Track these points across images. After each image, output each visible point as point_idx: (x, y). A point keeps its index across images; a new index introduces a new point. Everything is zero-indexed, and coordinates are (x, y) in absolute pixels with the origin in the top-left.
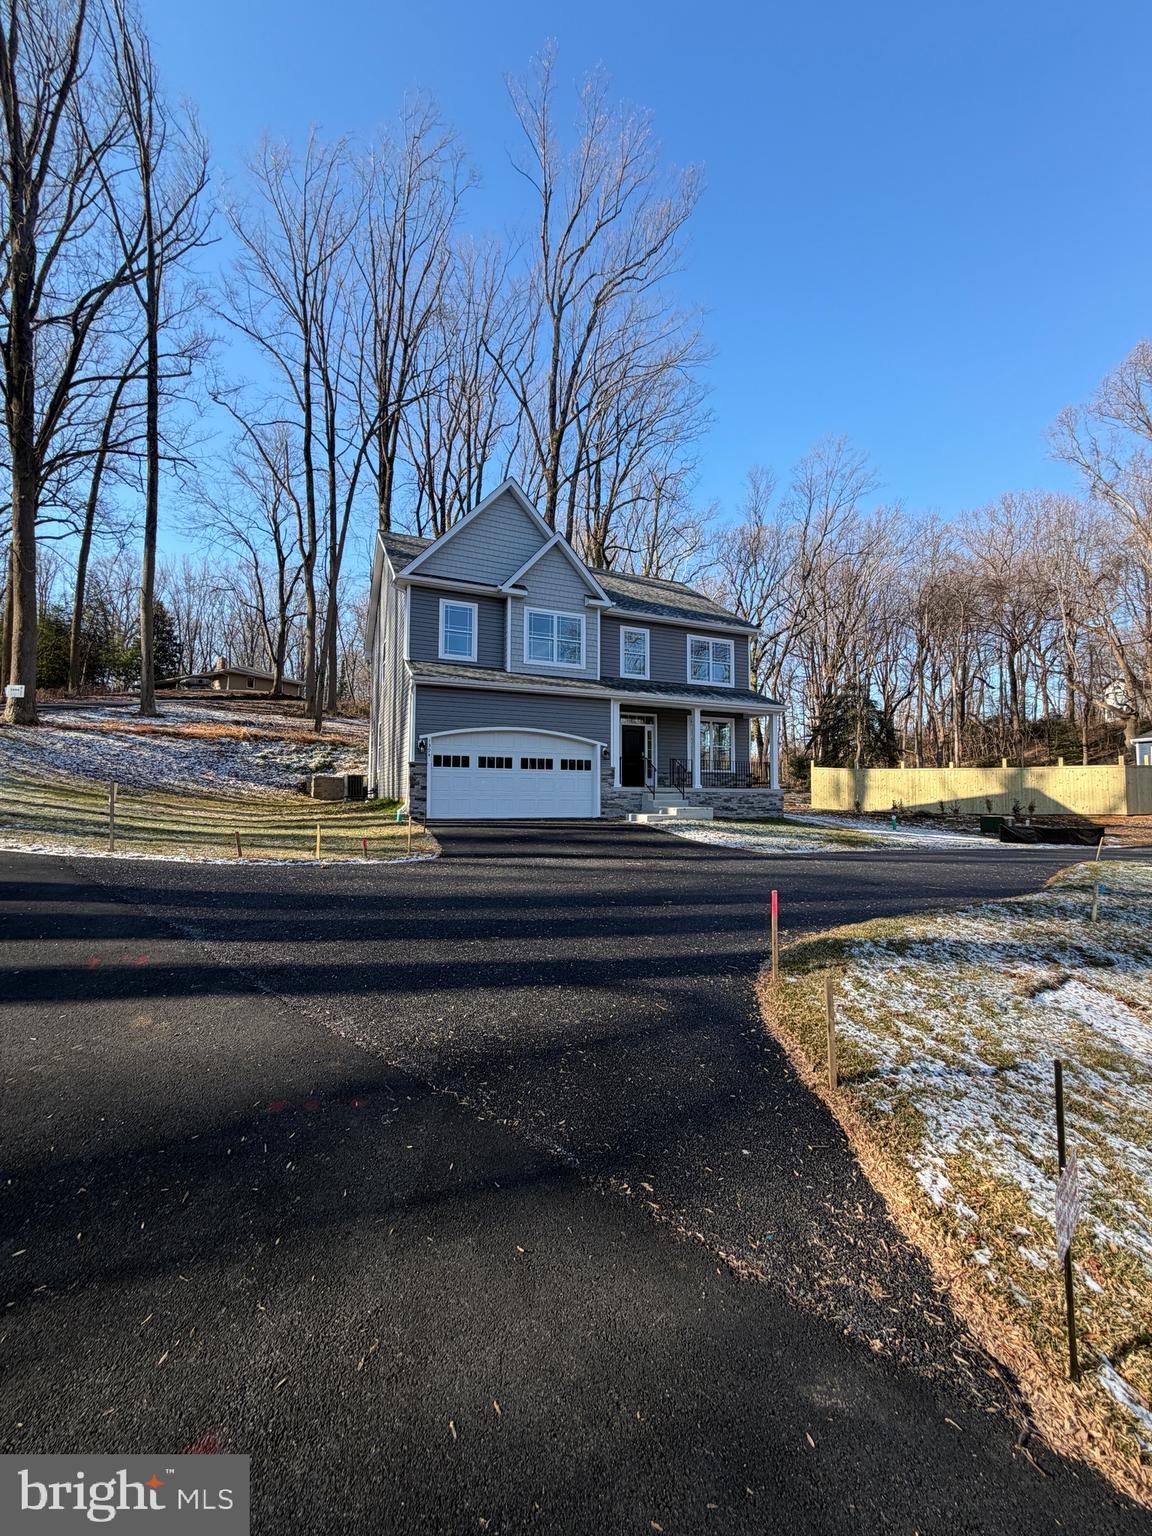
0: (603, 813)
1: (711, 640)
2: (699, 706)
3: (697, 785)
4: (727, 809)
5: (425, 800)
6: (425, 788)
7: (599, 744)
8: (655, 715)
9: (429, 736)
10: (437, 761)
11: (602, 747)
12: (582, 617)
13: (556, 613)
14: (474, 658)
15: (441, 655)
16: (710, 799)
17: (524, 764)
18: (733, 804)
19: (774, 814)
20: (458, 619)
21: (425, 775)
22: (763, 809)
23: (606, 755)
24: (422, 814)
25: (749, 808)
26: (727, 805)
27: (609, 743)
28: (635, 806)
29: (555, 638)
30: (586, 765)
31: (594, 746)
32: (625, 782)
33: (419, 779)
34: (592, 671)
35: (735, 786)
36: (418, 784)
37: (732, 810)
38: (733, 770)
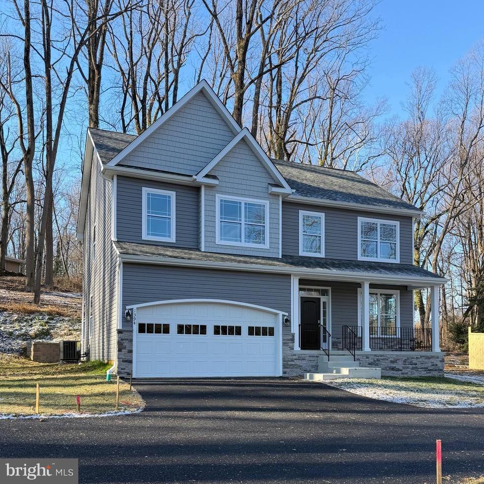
0: (284, 373)
1: (379, 222)
2: (367, 280)
3: (367, 348)
4: (393, 369)
5: (131, 362)
6: (131, 351)
7: (281, 313)
8: (329, 288)
9: (135, 307)
10: (142, 328)
11: (284, 316)
12: (267, 203)
13: (243, 200)
14: (173, 239)
15: (145, 237)
16: (378, 360)
17: (217, 330)
18: (399, 365)
19: (436, 374)
20: (159, 204)
21: (131, 341)
22: (426, 369)
23: (287, 322)
24: (129, 374)
25: (413, 368)
26: (394, 365)
27: (289, 312)
28: (313, 366)
29: (243, 222)
30: (271, 332)
31: (276, 314)
32: (304, 346)
33: (126, 344)
34: (275, 251)
35: (401, 349)
36: (125, 348)
37: (398, 370)
38: (399, 335)
